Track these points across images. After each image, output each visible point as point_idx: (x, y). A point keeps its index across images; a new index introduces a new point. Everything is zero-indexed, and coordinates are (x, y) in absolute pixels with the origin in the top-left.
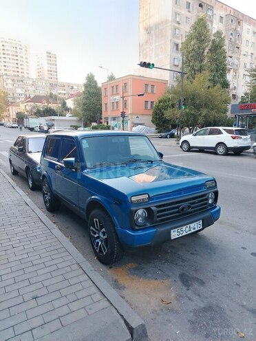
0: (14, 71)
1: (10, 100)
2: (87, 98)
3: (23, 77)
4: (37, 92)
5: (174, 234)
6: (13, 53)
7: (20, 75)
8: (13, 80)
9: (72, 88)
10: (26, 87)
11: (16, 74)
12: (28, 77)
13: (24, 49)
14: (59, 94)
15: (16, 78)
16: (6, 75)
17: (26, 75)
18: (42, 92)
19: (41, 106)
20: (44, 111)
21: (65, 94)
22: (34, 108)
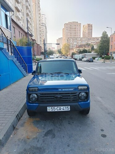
0: (74, 35)
1: (71, 47)
2: (101, 44)
3: (77, 37)
4: (82, 43)
5: (49, 109)
6: (74, 28)
7: (76, 36)
8: (73, 39)
9: (98, 39)
10: (77, 41)
11: (75, 36)
12: (79, 37)
13: (78, 25)
14: (92, 43)
15: (74, 38)
16: (71, 37)
17: (78, 36)
18: (84, 43)
19: (82, 49)
20: (82, 51)
21: (94, 43)
22: (78, 50)
